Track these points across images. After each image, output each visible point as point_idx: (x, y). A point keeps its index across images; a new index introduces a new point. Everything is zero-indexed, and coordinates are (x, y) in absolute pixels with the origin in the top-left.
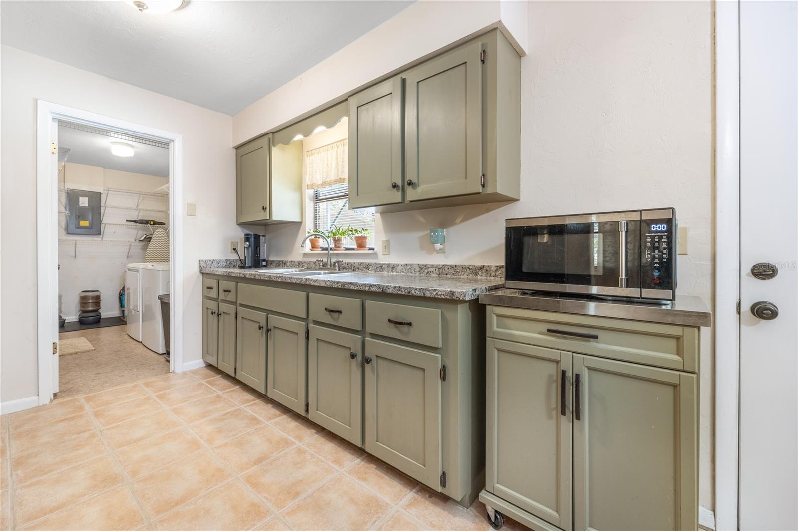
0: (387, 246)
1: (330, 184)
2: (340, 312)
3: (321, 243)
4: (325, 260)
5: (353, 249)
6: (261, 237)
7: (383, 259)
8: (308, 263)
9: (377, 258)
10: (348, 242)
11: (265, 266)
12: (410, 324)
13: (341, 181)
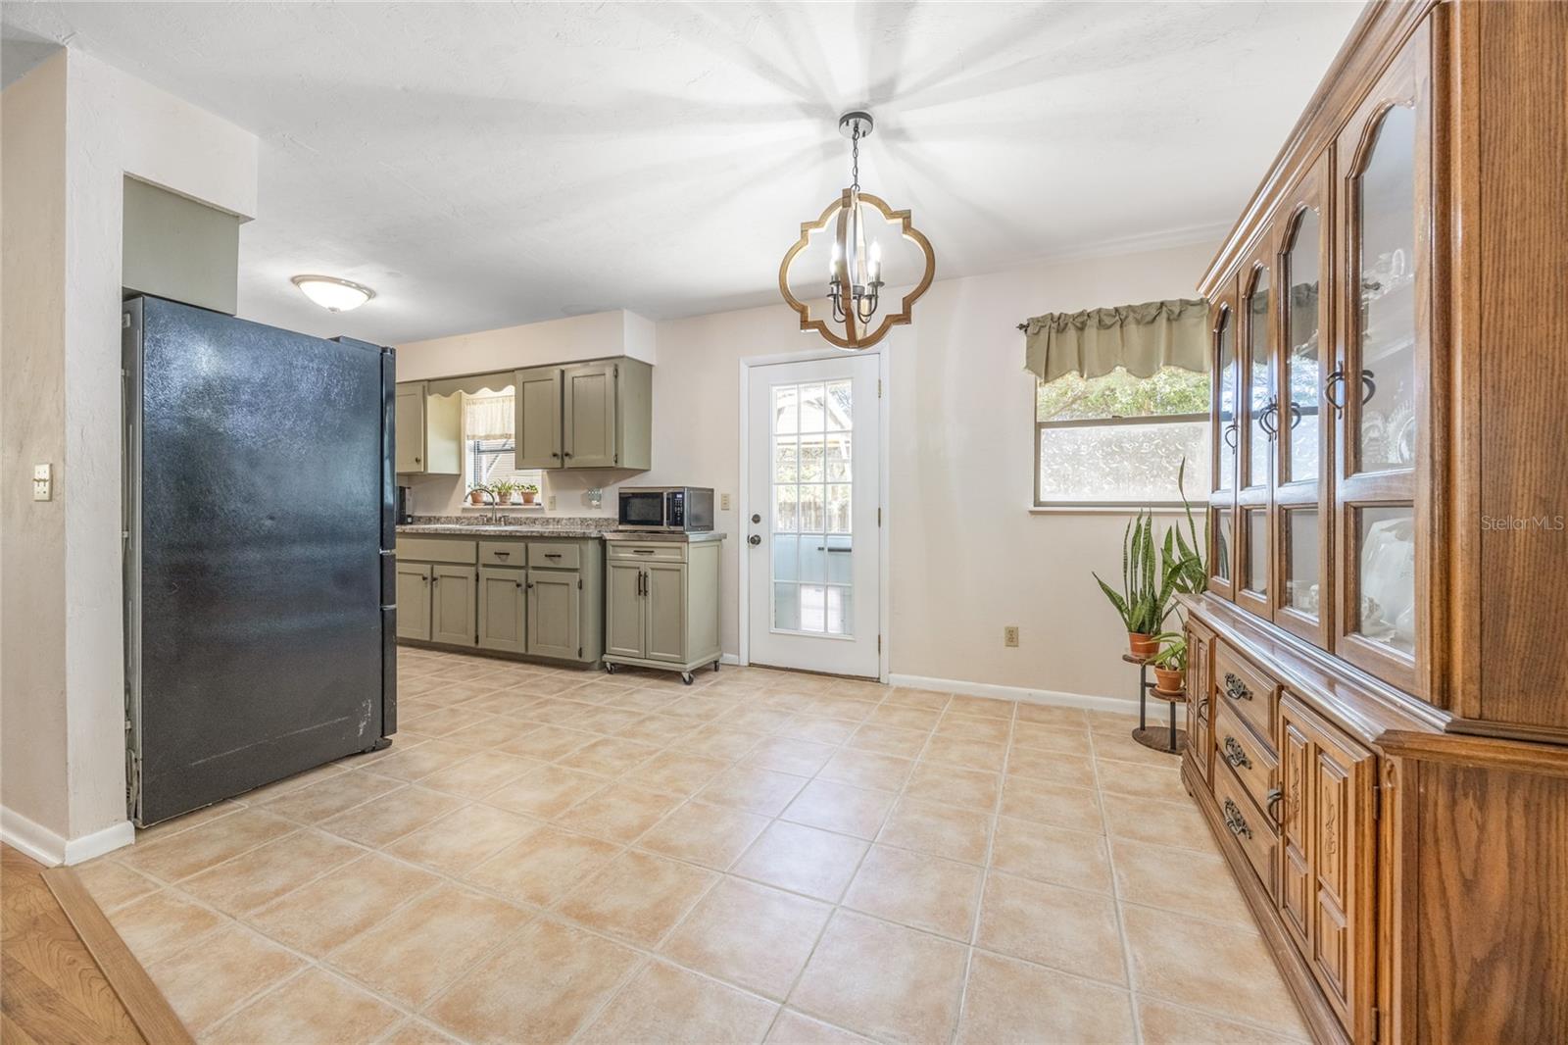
0: (553, 501)
1: (495, 437)
2: (508, 554)
3: (486, 497)
4: (490, 515)
5: (520, 504)
6: (407, 490)
7: (549, 514)
8: (468, 519)
9: (543, 513)
10: (516, 497)
11: (411, 523)
12: (559, 556)
13: (508, 436)
